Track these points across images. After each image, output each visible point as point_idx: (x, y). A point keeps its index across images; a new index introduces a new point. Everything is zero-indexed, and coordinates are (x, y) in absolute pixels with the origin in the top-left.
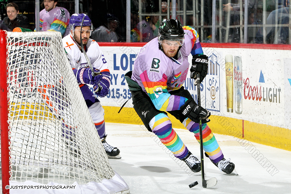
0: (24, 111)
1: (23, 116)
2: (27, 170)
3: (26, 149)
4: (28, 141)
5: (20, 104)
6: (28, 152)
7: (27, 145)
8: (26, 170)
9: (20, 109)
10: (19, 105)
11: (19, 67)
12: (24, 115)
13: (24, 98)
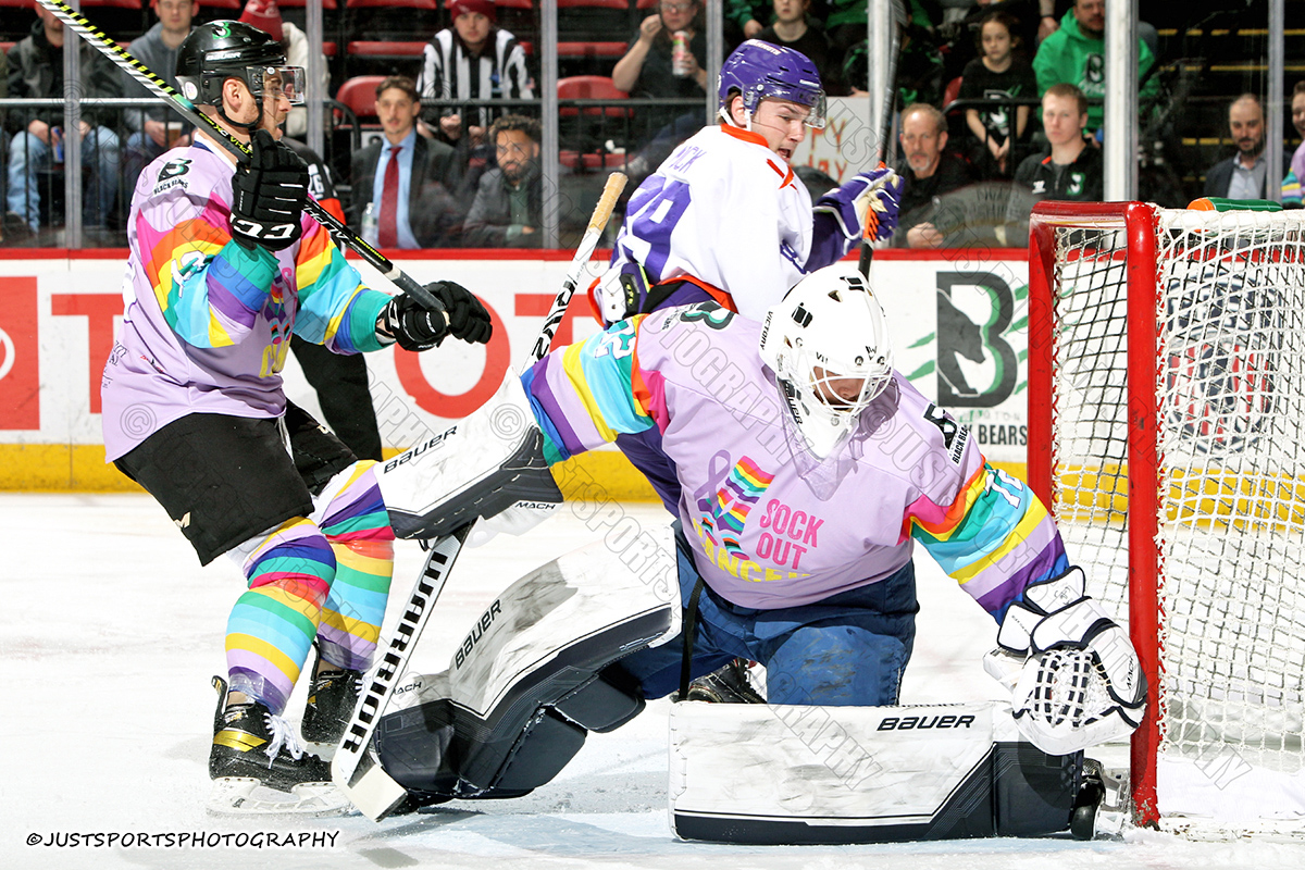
0: (1217, 502)
1: (1210, 520)
2: (1225, 717)
3: (1220, 640)
4: (1225, 613)
5: (1202, 476)
6: (1225, 652)
7: (1221, 628)
8: (1219, 718)
9: (1200, 493)
10: (1199, 481)
11: (1201, 342)
12: (1214, 516)
13: (1218, 453)
